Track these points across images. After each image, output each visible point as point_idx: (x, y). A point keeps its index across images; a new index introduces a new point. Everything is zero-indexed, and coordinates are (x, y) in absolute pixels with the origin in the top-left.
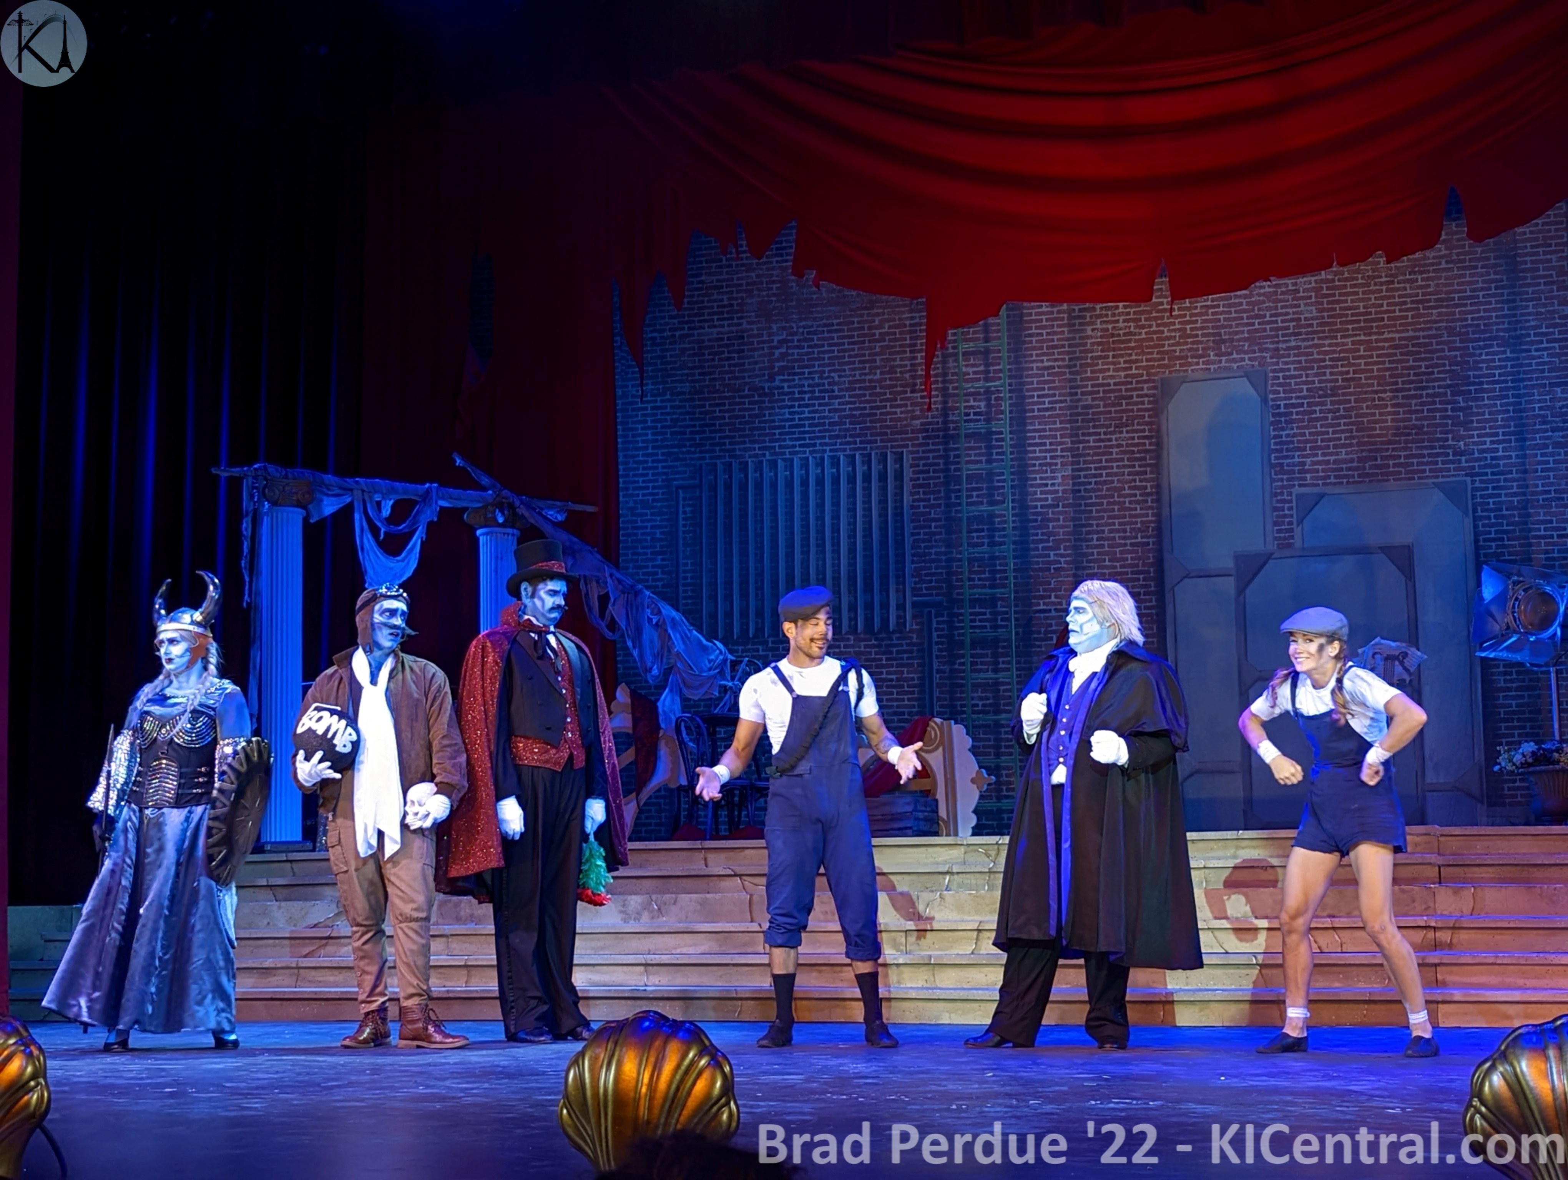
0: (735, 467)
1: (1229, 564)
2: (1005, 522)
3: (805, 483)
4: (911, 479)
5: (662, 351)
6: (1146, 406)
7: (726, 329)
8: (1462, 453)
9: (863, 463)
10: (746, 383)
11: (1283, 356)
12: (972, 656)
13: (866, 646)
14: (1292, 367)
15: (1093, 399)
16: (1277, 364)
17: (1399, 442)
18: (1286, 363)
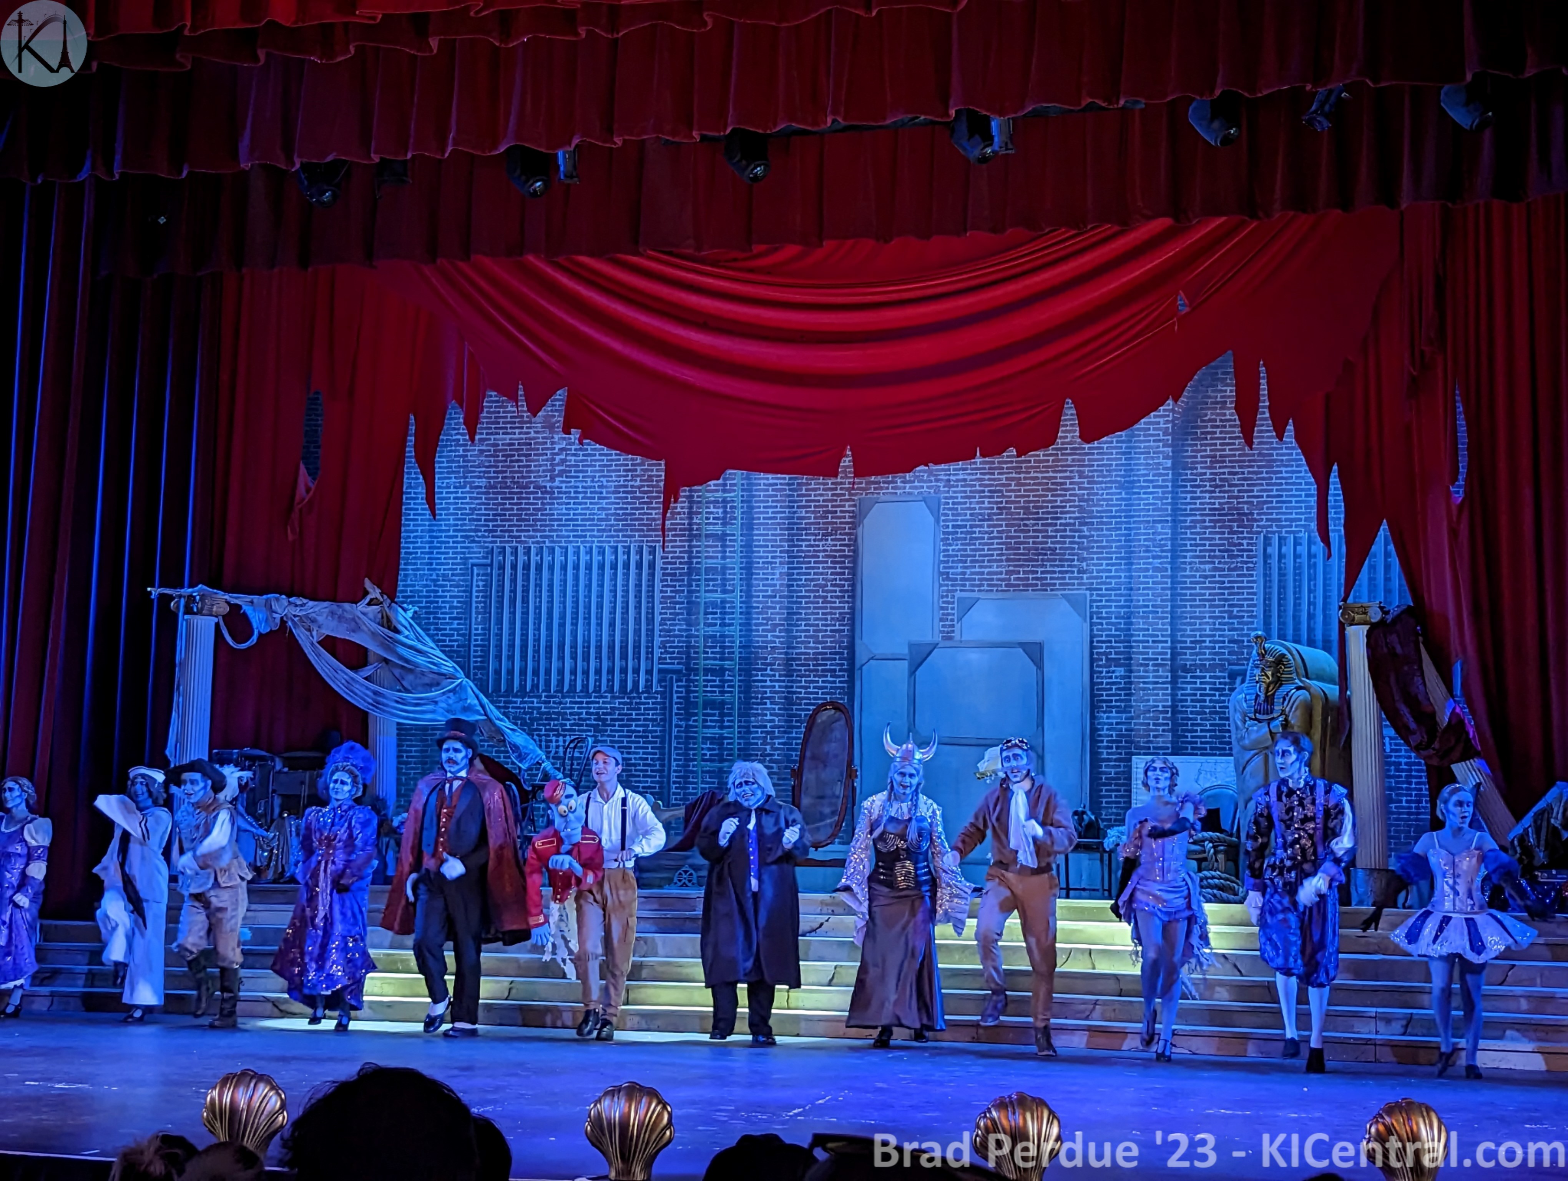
0: (521, 551)
1: (906, 651)
2: (734, 607)
3: (576, 567)
4: (662, 569)
5: (464, 451)
6: (847, 520)
7: (517, 436)
8: (1084, 572)
9: (624, 553)
10: (532, 482)
11: (953, 486)
12: (704, 715)
13: (620, 703)
14: (959, 495)
15: (807, 512)
16: (948, 492)
17: (1037, 561)
18: (955, 492)
